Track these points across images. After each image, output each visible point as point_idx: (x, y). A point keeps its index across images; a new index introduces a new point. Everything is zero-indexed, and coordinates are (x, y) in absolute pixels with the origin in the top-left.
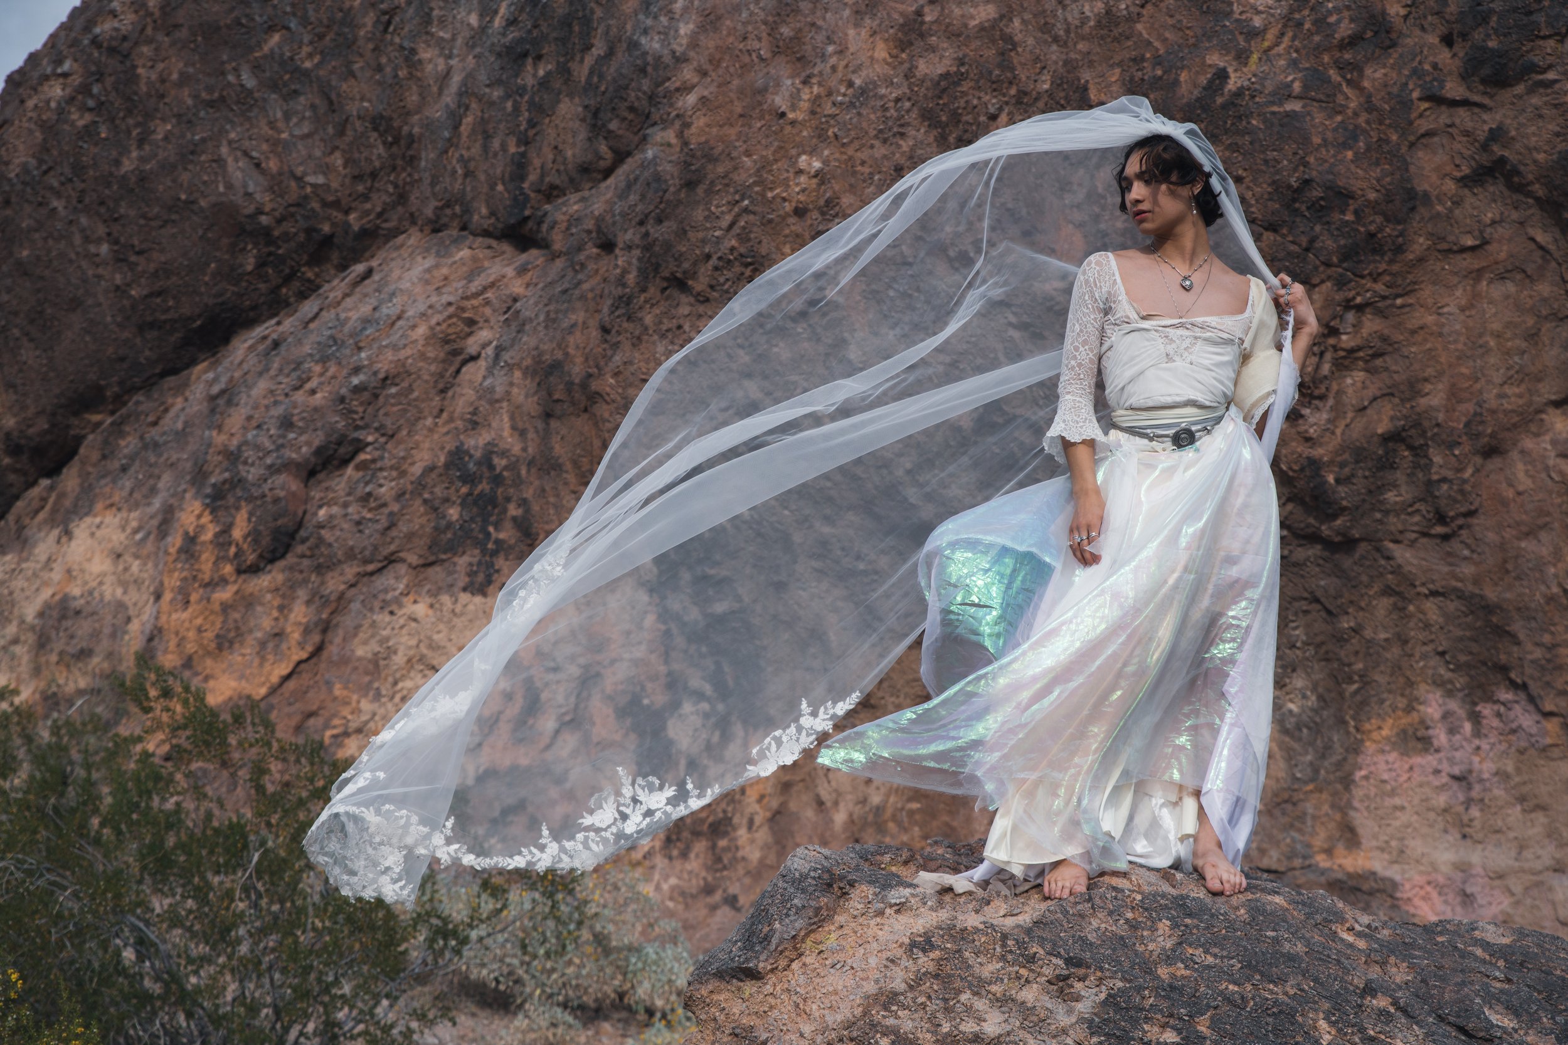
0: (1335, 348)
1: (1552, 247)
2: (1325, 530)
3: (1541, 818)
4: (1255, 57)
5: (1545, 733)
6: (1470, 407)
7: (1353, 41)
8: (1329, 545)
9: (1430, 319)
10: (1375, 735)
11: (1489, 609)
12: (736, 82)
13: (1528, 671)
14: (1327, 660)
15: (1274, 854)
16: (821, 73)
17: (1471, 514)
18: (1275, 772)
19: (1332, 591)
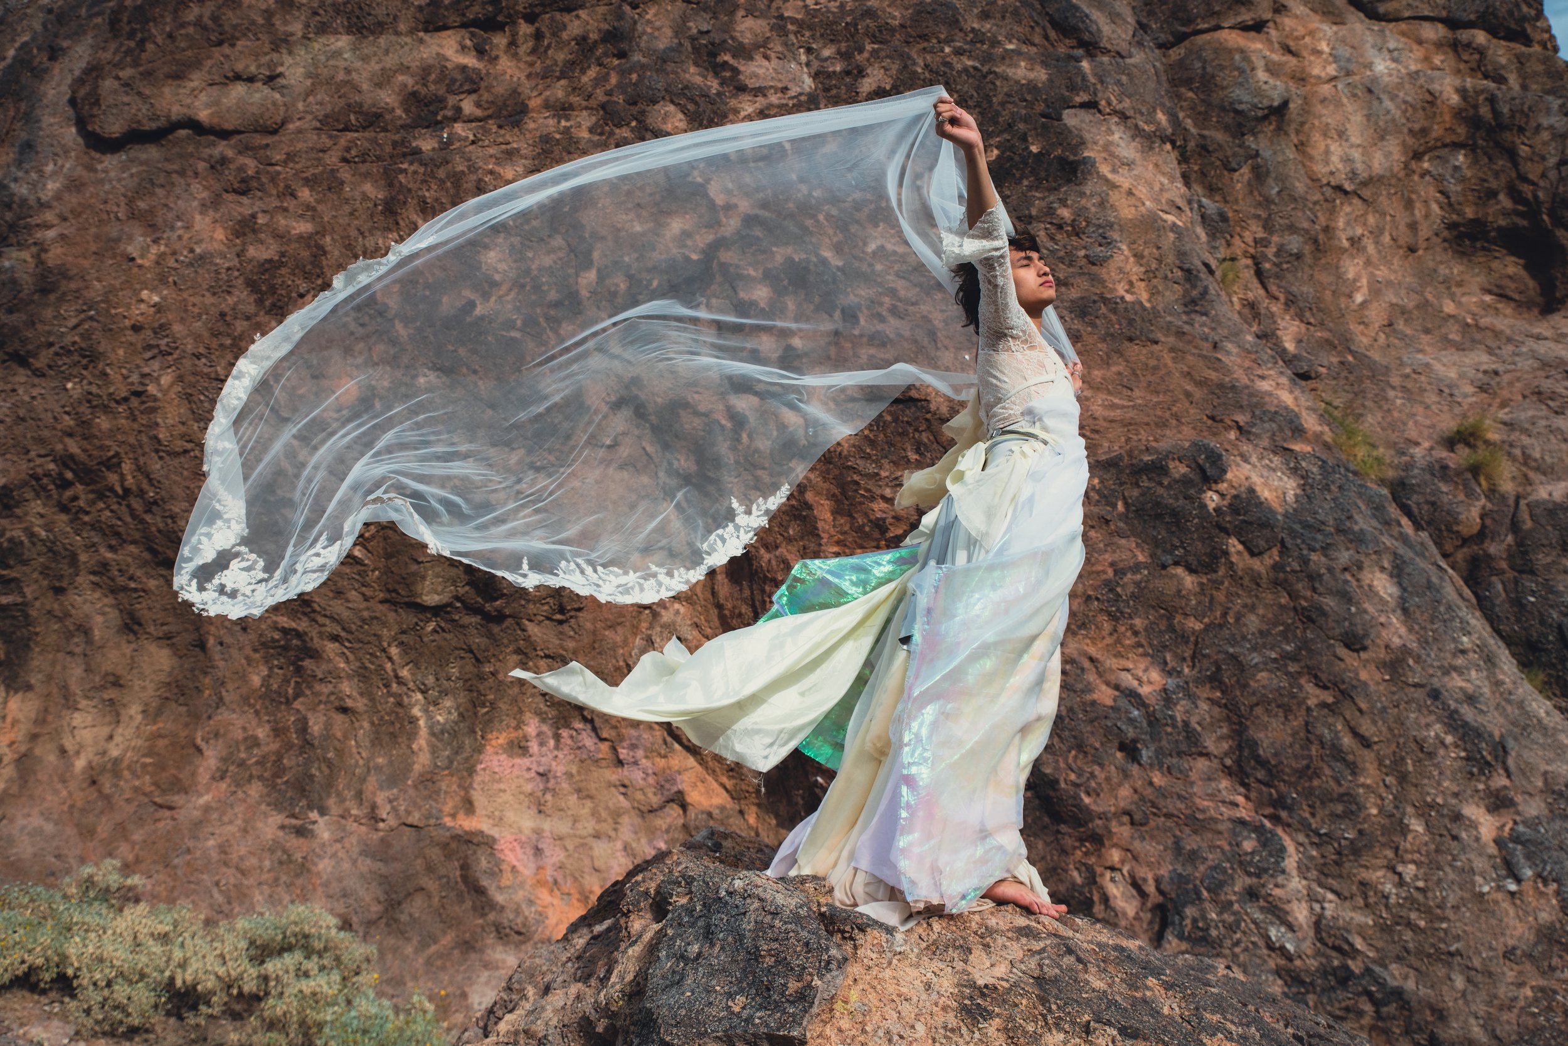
1: (653, 455)
2: (488, 607)
3: (589, 804)
4: (493, 299)
5: (599, 751)
7: (557, 304)
8: (488, 618)
10: (494, 742)
12: (93, 230)
14: (470, 691)
15: (417, 815)
16: (169, 238)
17: (579, 609)
18: (423, 760)
19: (483, 647)
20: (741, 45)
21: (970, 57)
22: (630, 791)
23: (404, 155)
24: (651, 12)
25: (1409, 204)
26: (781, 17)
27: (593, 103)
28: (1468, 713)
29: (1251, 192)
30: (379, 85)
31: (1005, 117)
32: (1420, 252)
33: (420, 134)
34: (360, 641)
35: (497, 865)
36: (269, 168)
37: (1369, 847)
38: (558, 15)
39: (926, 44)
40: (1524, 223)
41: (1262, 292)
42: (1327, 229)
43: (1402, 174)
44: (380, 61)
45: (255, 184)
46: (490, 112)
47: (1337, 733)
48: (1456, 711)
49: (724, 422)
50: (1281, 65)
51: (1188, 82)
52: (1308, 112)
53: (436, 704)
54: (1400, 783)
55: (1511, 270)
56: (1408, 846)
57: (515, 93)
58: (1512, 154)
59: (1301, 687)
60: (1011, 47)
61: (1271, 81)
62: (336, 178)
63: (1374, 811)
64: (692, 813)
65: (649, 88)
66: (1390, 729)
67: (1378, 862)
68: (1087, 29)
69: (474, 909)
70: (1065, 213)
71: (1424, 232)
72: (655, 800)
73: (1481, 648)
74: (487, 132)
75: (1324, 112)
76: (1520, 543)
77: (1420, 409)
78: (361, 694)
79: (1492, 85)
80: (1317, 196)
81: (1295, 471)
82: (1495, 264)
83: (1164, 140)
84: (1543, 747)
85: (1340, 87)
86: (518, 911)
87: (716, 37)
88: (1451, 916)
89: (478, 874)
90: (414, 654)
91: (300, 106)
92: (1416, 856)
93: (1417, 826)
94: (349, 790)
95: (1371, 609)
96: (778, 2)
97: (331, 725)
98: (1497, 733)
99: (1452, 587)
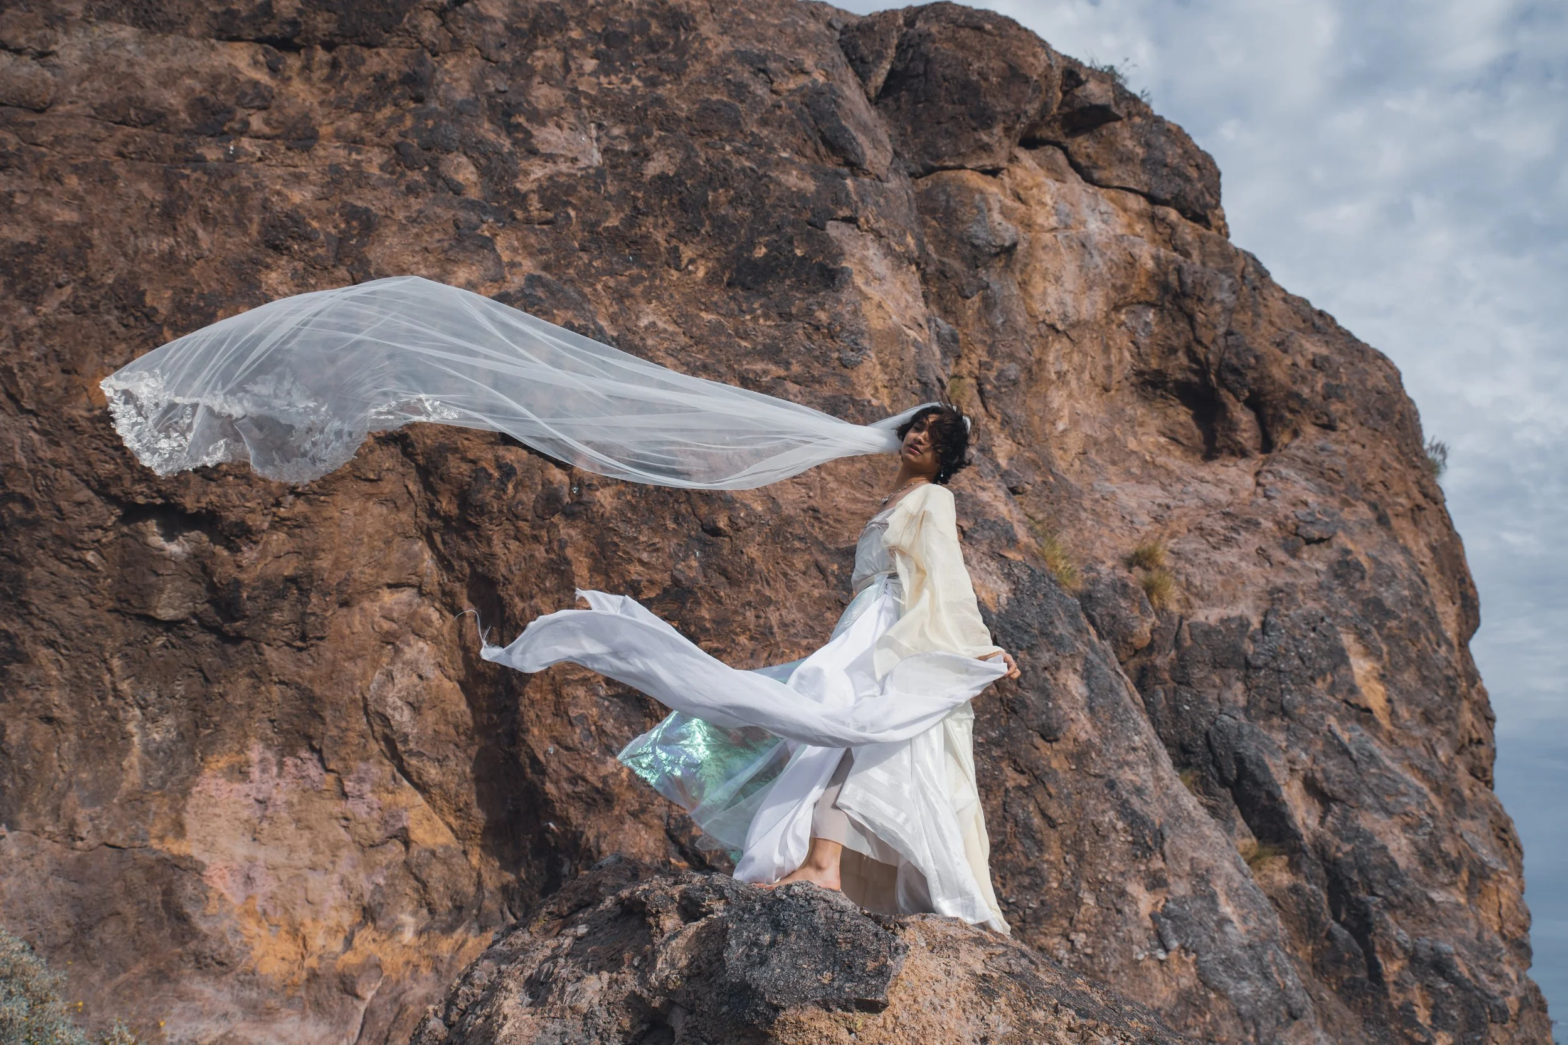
0: (274, 514)
1: (416, 495)
2: (227, 627)
3: (307, 834)
5: (324, 782)
6: (343, 574)
8: (224, 638)
9: (337, 514)
10: (213, 765)
11: (313, 699)
13: (326, 742)
14: (195, 710)
15: (121, 835)
17: (321, 638)
18: (133, 778)
19: (214, 667)
20: (535, 109)
21: (748, 158)
22: (352, 825)
23: (187, 160)
24: (450, 64)
25: (1107, 349)
26: (575, 90)
27: (385, 141)
28: (1136, 802)
29: (980, 319)
30: (164, 85)
31: (774, 219)
32: (1113, 392)
33: (205, 143)
34: (79, 649)
35: (204, 892)
36: (33, 148)
37: (1049, 916)
38: (358, 49)
39: (708, 139)
40: (1195, 379)
41: (982, 410)
42: (1039, 361)
43: (1103, 322)
44: (165, 60)
45: (15, 161)
46: (279, 132)
47: (1029, 813)
48: (1127, 801)
49: (491, 471)
50: (1013, 210)
51: (933, 212)
52: (1031, 255)
53: (154, 721)
54: (1078, 861)
55: (1183, 418)
56: (1081, 917)
57: (306, 117)
58: (1191, 319)
59: (1001, 771)
60: (784, 155)
61: (1004, 223)
62: (109, 171)
63: (1055, 885)
64: (414, 850)
65: (445, 136)
66: (1073, 813)
67: (1055, 930)
68: (854, 151)
69: (173, 936)
70: (823, 316)
71: (1117, 375)
72: (378, 835)
73: (1148, 746)
74: (275, 151)
75: (1044, 257)
76: (1181, 659)
77: (1105, 531)
78: (72, 705)
79: (1181, 258)
80: (1034, 332)
81: (1008, 576)
82: (1170, 411)
83: (911, 261)
84: (1190, 836)
85: (1060, 237)
86: (222, 941)
87: (513, 99)
88: (1112, 980)
89: (182, 901)
90: (137, 668)
91: (74, 89)
92: (1087, 926)
93: (1089, 899)
94: (45, 805)
95: (1064, 706)
96: (574, 75)
97: (32, 734)
98: (1157, 822)
99: (1127, 691)
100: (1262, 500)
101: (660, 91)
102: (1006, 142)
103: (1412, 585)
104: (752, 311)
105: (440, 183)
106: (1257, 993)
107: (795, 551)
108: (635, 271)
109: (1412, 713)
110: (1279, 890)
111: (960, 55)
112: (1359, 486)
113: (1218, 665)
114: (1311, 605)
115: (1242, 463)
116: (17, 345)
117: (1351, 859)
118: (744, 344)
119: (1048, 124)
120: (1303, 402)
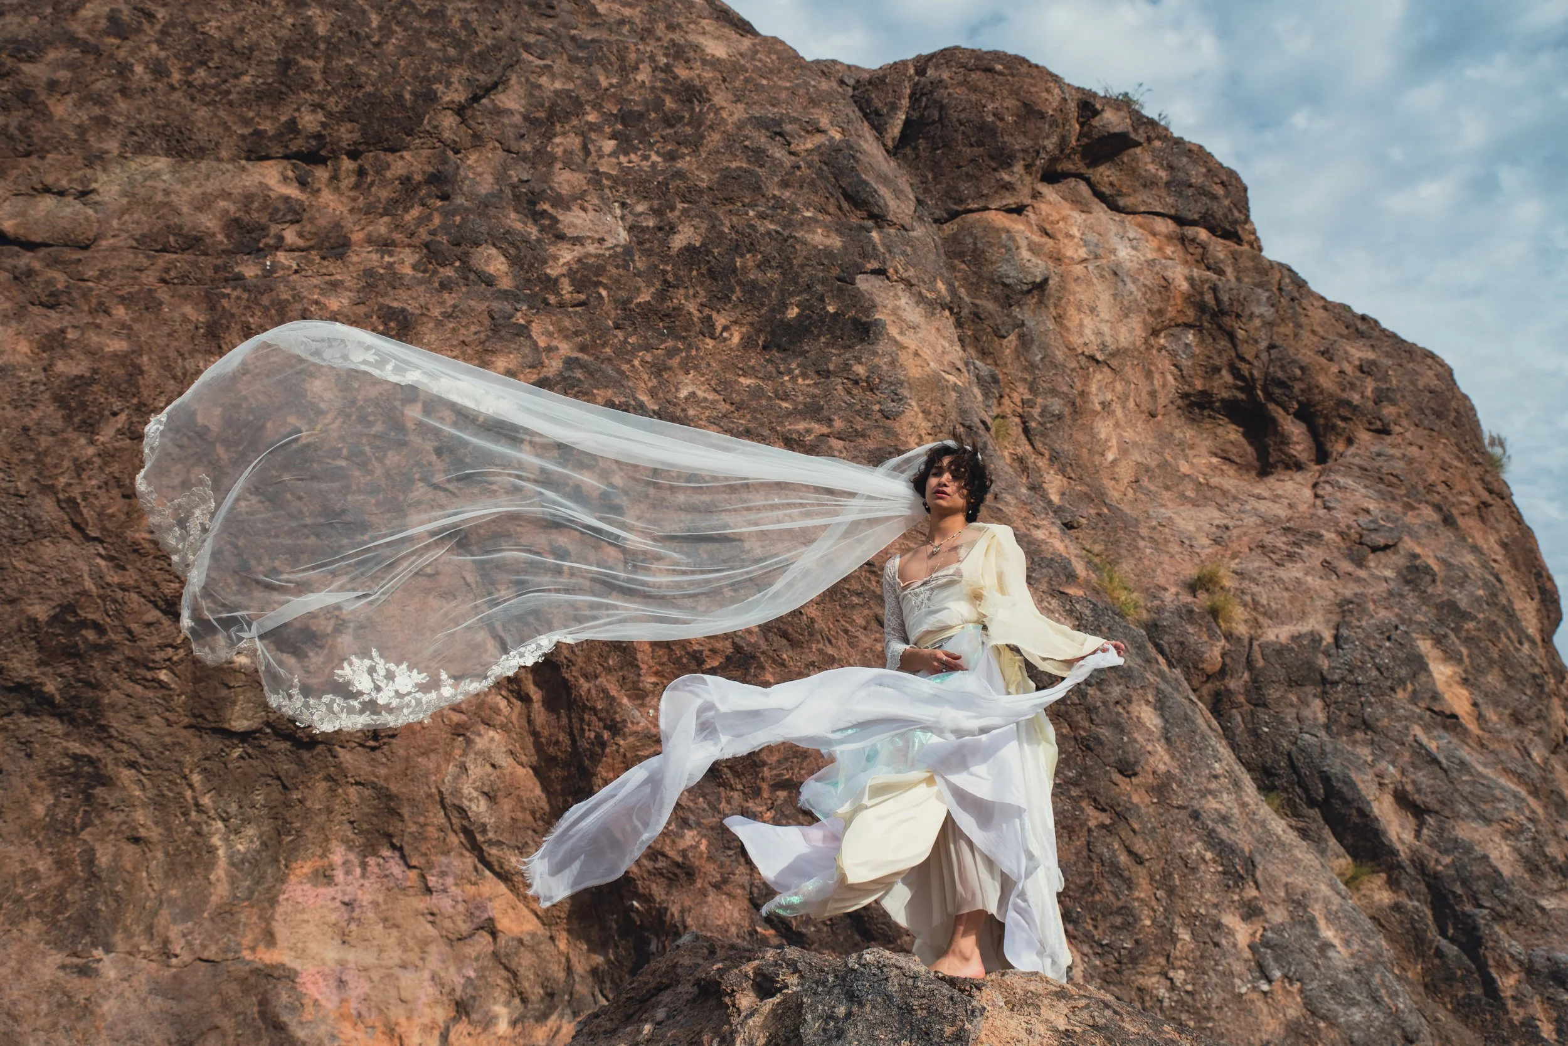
3: (395, 933)
5: (407, 879)
8: (299, 744)
10: (298, 872)
11: (390, 797)
13: (406, 838)
14: (276, 818)
15: (213, 949)
18: (220, 891)
19: (291, 774)
20: (559, 195)
21: (772, 221)
22: (438, 919)
23: (226, 280)
24: (472, 158)
25: (1149, 375)
26: (596, 172)
27: (416, 241)
28: (1222, 831)
29: (1018, 358)
30: (199, 209)
31: (804, 279)
32: (1159, 417)
33: (243, 261)
34: (159, 767)
35: (298, 999)
36: (81, 284)
37: (1145, 955)
38: (382, 154)
39: (731, 207)
40: (1241, 396)
41: (1029, 448)
42: (1082, 394)
43: (1142, 348)
44: (200, 185)
45: (65, 299)
46: (312, 243)
47: (1114, 851)
48: (1213, 830)
50: (1041, 245)
51: (961, 255)
52: (1064, 289)
53: (237, 832)
54: (1169, 896)
55: (1233, 436)
56: (1178, 953)
57: (337, 226)
58: (1231, 336)
59: (1082, 810)
60: (808, 214)
61: (1034, 259)
62: (154, 298)
63: (1148, 922)
64: (502, 940)
65: (472, 230)
66: (1159, 847)
67: (1153, 969)
68: (876, 203)
70: (860, 370)
71: (1162, 400)
72: (464, 928)
73: (1230, 773)
74: (310, 262)
75: (1078, 289)
76: (1254, 680)
77: (1165, 558)
78: (156, 823)
79: (1215, 277)
80: (1074, 365)
81: (1070, 612)
82: (1220, 431)
83: (943, 307)
84: (1282, 861)
85: (1090, 268)
87: (536, 186)
88: (1216, 1016)
89: (278, 1009)
90: (217, 781)
91: (115, 223)
92: (1185, 963)
93: (1185, 935)
94: (138, 925)
95: (1140, 739)
96: (594, 157)
97: (121, 856)
98: (1246, 849)
99: (1203, 719)
100: (1322, 512)
101: (680, 164)
102: (1028, 179)
103: (1486, 584)
104: (790, 372)
105: (472, 276)
106: (1368, 1018)
107: (853, 607)
108: (670, 343)
109: (1501, 716)
110: (1380, 909)
111: (974, 97)
112: (1421, 488)
113: (1293, 683)
114: (1382, 613)
115: (1298, 476)
116: (79, 475)
117: (1452, 872)
118: (784, 405)
119: (1068, 157)
120: (1355, 409)
